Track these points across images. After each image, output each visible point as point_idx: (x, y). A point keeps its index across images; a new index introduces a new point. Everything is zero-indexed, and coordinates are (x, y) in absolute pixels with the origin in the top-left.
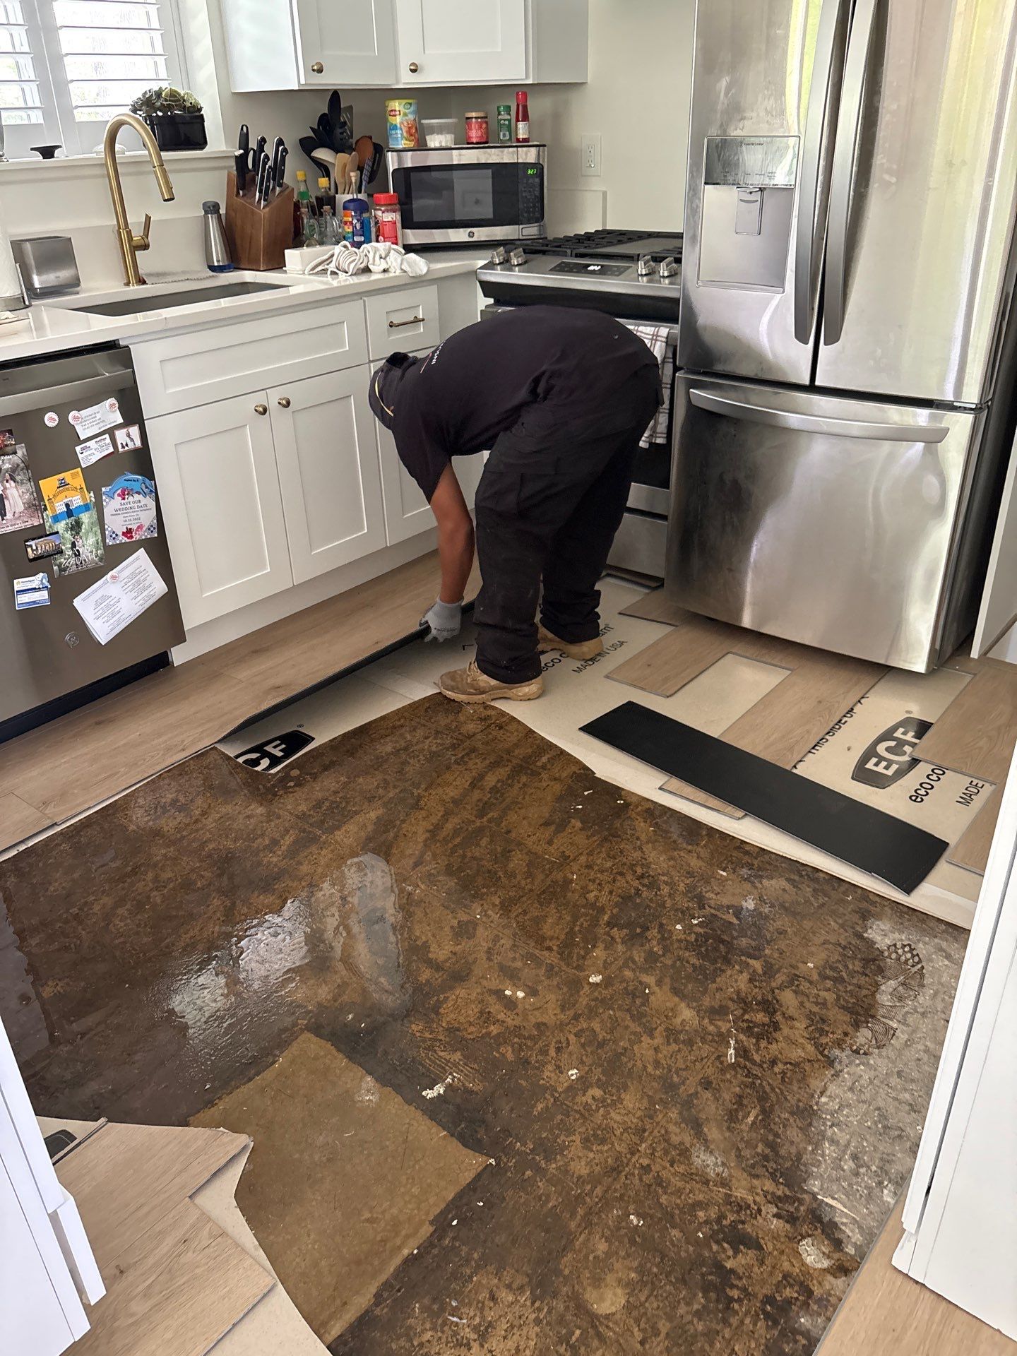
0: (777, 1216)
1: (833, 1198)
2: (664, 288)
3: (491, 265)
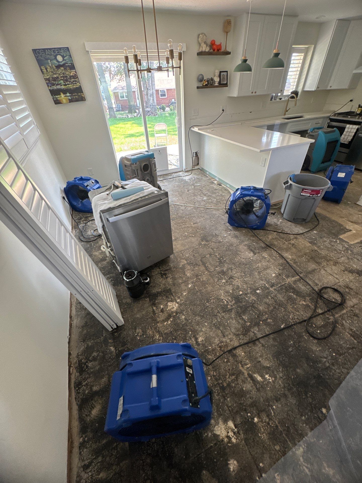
3: (332, 116)
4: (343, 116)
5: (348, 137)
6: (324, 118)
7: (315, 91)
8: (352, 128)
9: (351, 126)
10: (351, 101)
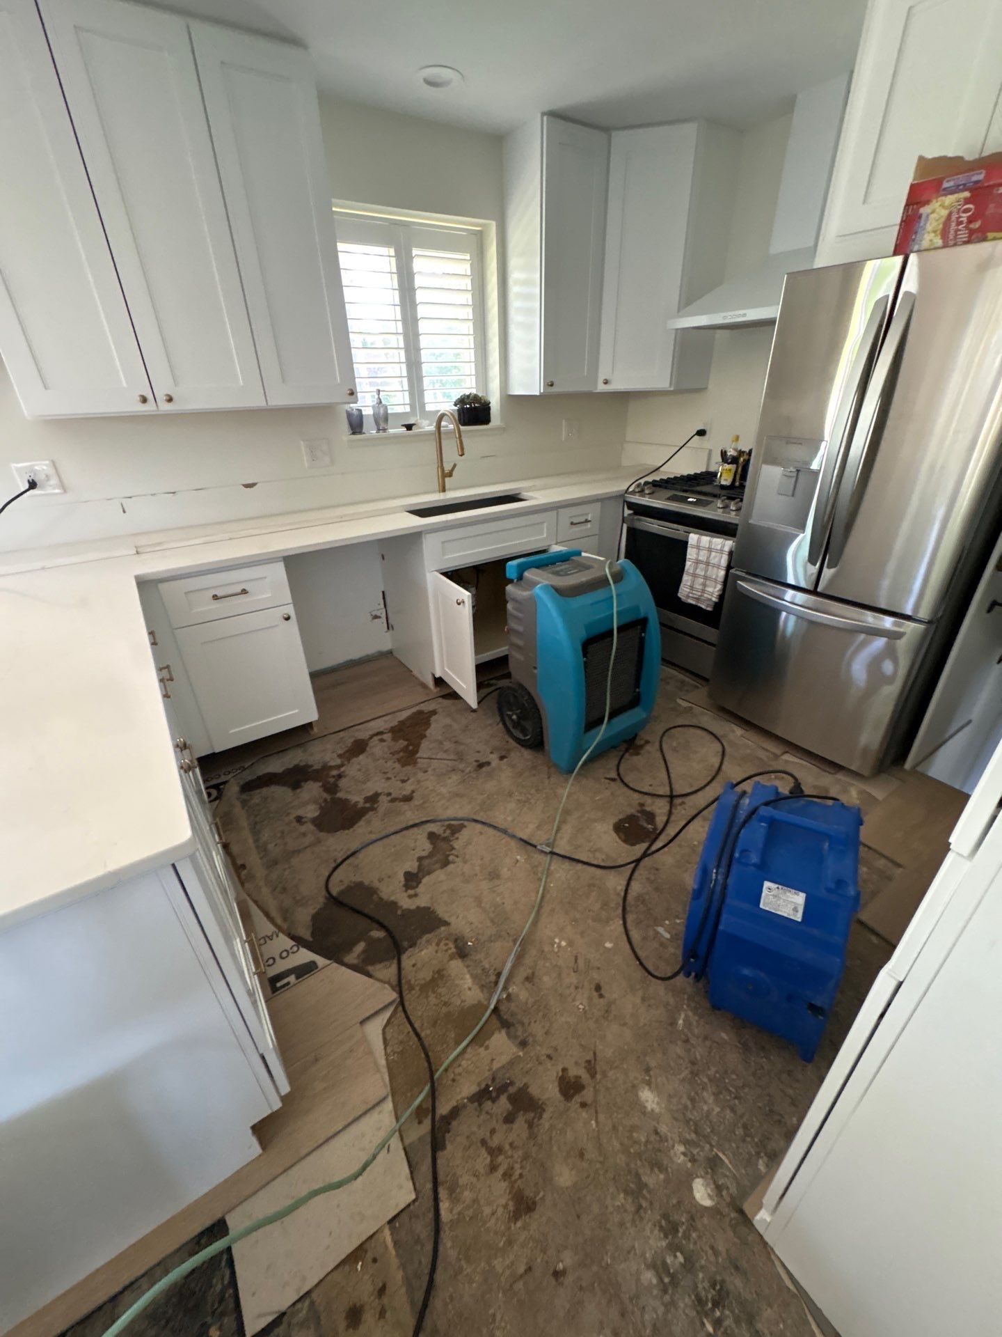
0: (684, 1154)
1: (724, 1154)
2: (732, 517)
3: (633, 493)
4: (670, 493)
5: (704, 585)
6: (602, 500)
7: (542, 396)
8: (710, 550)
9: (705, 540)
10: (701, 433)
